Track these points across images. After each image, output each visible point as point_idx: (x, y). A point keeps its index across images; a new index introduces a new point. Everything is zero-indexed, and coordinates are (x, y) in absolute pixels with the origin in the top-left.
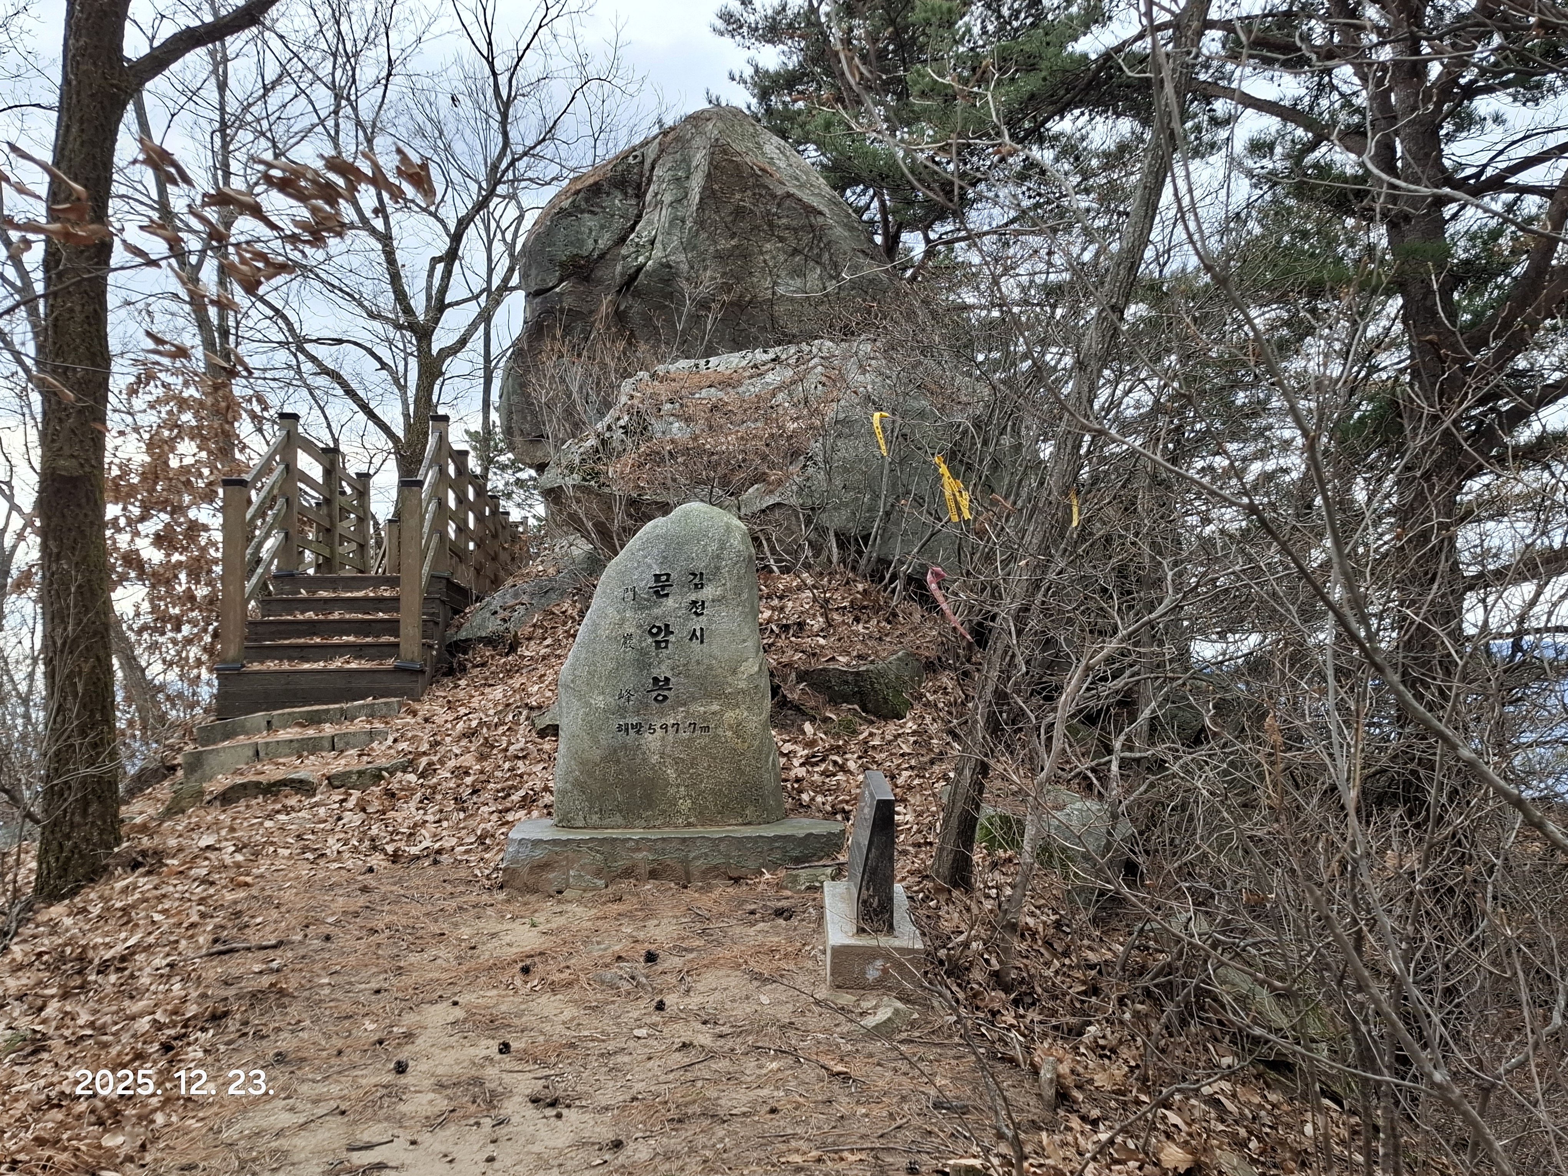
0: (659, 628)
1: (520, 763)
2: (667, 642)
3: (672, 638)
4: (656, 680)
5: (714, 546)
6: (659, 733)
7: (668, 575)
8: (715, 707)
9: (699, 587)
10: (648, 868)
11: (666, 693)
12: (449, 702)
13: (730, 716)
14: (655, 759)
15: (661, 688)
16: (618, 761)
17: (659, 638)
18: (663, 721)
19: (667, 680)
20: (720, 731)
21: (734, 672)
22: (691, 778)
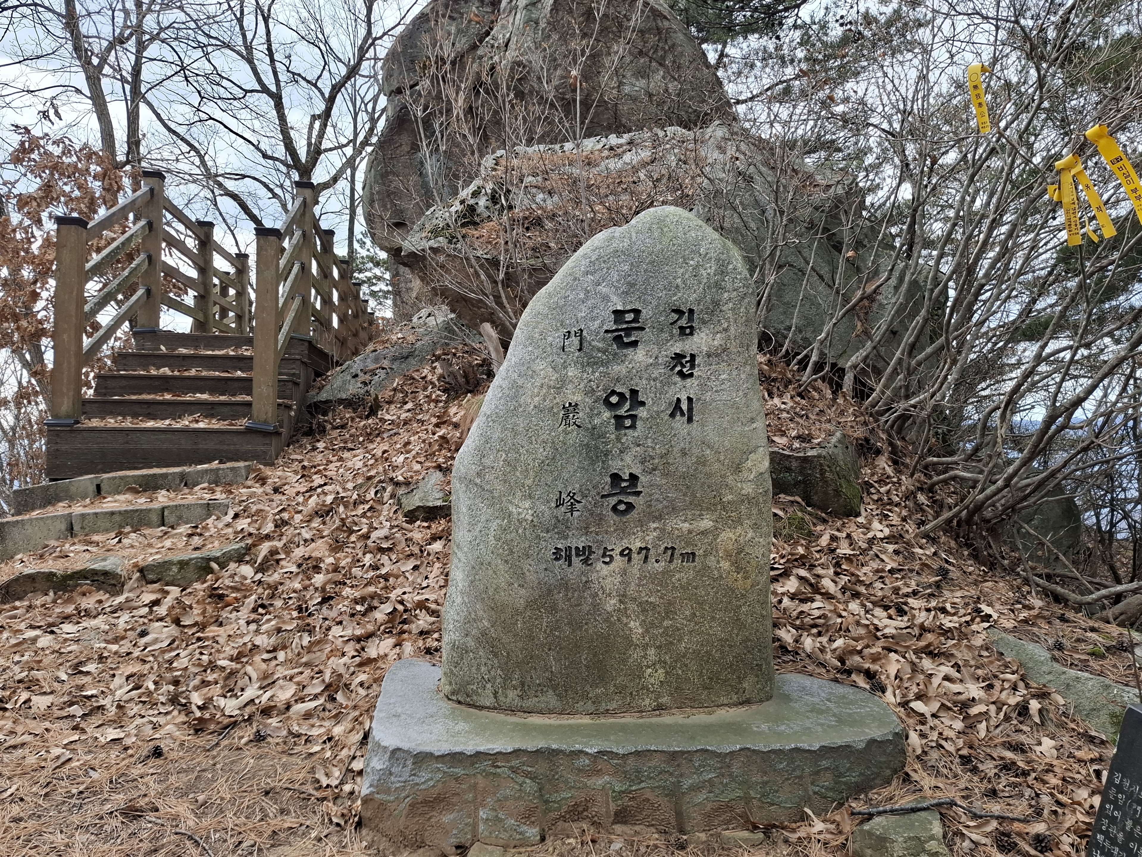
0: (621, 395)
1: (385, 559)
2: (634, 417)
3: (642, 413)
4: (616, 478)
5: (711, 268)
6: (619, 562)
7: (637, 312)
8: (706, 523)
9: (686, 332)
10: (613, 807)
11: (631, 499)
12: (304, 467)
13: (727, 536)
14: (611, 604)
15: (623, 491)
16: (553, 609)
17: (622, 412)
18: (625, 543)
19: (633, 478)
20: (711, 561)
21: (738, 469)
22: (665, 633)
